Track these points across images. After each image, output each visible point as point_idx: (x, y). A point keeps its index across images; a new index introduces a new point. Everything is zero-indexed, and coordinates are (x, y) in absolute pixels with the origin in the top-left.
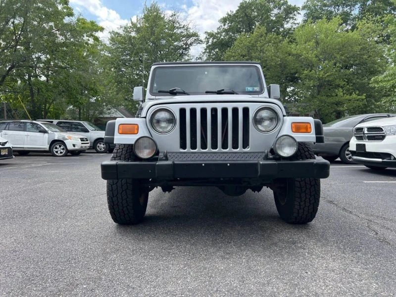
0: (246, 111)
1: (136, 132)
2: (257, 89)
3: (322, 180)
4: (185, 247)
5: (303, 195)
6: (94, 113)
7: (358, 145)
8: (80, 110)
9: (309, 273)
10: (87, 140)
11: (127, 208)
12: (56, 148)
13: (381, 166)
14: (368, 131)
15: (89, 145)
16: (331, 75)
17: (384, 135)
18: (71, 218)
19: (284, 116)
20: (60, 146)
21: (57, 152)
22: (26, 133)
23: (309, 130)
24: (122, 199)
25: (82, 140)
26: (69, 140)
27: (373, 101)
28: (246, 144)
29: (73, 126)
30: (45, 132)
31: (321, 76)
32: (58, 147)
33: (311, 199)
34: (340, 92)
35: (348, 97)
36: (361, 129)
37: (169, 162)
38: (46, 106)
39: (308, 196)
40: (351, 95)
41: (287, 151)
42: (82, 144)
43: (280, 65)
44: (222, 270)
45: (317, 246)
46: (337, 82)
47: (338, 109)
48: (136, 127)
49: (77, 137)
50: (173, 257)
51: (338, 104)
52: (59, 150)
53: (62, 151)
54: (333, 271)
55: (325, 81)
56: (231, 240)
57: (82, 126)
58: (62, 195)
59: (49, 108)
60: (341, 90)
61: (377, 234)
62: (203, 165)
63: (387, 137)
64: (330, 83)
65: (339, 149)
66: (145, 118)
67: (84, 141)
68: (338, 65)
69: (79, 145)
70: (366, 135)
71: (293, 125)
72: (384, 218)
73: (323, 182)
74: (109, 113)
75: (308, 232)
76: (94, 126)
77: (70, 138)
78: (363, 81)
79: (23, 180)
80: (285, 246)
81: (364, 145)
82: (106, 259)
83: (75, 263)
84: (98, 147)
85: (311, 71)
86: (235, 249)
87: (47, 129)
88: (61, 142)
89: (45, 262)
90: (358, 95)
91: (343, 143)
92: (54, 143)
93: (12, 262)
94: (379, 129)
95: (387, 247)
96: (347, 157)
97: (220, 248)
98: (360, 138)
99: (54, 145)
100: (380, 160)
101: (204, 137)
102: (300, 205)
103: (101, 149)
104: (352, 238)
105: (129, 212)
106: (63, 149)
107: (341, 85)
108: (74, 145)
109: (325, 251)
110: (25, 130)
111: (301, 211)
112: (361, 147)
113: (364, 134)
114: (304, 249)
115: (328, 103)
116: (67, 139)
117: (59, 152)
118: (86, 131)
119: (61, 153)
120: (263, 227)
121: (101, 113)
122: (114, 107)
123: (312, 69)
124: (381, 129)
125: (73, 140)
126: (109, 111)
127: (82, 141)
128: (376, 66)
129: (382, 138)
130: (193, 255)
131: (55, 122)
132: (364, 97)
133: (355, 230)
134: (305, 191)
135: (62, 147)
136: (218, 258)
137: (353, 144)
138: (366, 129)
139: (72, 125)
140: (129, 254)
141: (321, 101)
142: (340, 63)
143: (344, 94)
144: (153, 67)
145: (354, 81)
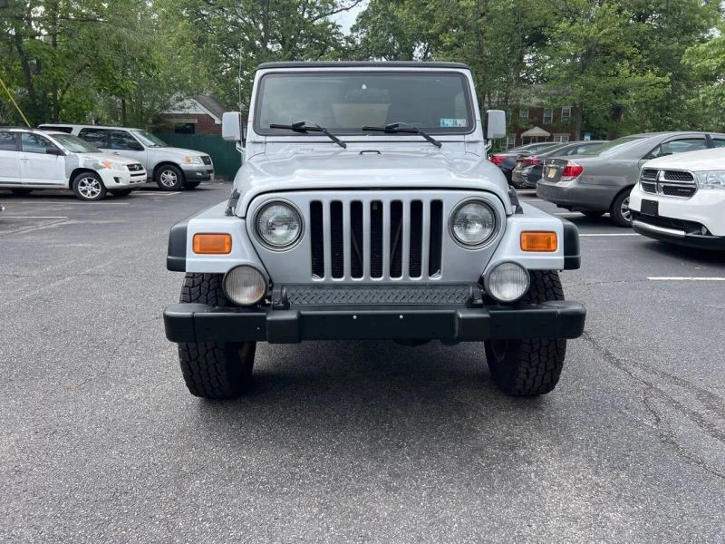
0: (437, 206)
1: (227, 250)
2: (462, 123)
3: (569, 342)
4: (322, 458)
5: (534, 357)
6: (153, 105)
7: (644, 202)
8: (123, 101)
9: (534, 526)
10: (141, 169)
11: (217, 379)
12: (83, 184)
13: (682, 244)
14: (666, 177)
15: (145, 177)
16: (610, 33)
17: (694, 187)
18: (116, 380)
19: (508, 216)
20: (90, 181)
21: (85, 192)
22: (21, 155)
23: (553, 247)
24: (207, 364)
25: (131, 168)
26: (107, 169)
27: (684, 86)
28: (434, 267)
29: (112, 138)
30: (59, 153)
31: (591, 34)
32: (86, 182)
33: (548, 364)
34: (624, 68)
35: (639, 78)
36: (652, 172)
37: (290, 315)
38: (55, 95)
39: (543, 359)
40: (644, 75)
41: (510, 291)
42: (132, 175)
43: (514, 11)
44: (385, 519)
45: (552, 456)
46: (621, 47)
47: (618, 102)
48: (227, 240)
49: (121, 163)
50: (301, 487)
51: (619, 91)
52: (89, 189)
53: (94, 190)
54: (575, 520)
55: (597, 45)
56: (404, 441)
57: (131, 138)
58: (98, 314)
59: (61, 99)
60: (627, 63)
61: (658, 420)
62: (355, 317)
63: (699, 193)
64: (606, 50)
65: (611, 197)
66: (245, 218)
67: (135, 170)
68: (625, 12)
69: (126, 179)
70: (662, 185)
71: (524, 238)
72: (675, 378)
73: (571, 344)
74: (182, 107)
75: (539, 418)
76: (152, 136)
77: (108, 165)
78: (670, 47)
79: (25, 271)
80: (497, 455)
81: (656, 204)
82: (181, 491)
83: (127, 503)
84: (164, 179)
85: (572, 24)
86: (409, 464)
87: (61, 147)
88: (92, 174)
89: (72, 502)
90: (658, 75)
91: (619, 189)
92: (77, 174)
93: (14, 503)
94: (687, 176)
95: (673, 457)
96: (623, 214)
97: (383, 462)
98: (649, 188)
99: (78, 177)
100: (682, 233)
101: (358, 252)
102: (528, 373)
103: (168, 183)
104: (615, 434)
105: (220, 384)
106: (97, 186)
107: (628, 53)
108: (117, 179)
109: (565, 469)
110: (19, 149)
111: (529, 382)
112: (650, 206)
113: (658, 181)
114: (530, 463)
115: (600, 90)
116: (101, 168)
117: (89, 192)
118: (138, 148)
119: (93, 193)
120: (462, 404)
121: (165, 108)
122: (190, 95)
123: (575, 21)
124: (690, 174)
125: (114, 167)
126: (180, 104)
127: (131, 170)
128: (697, 16)
129: (690, 192)
130: (336, 480)
131: (77, 129)
132: (667, 79)
133: (620, 412)
134: (538, 350)
135: (94, 183)
136: (379, 488)
137: (637, 197)
138: (662, 173)
139: (109, 136)
140: (223, 478)
141: (587, 87)
142: (629, 8)
143: (631, 72)
144: (259, 73)
145: (654, 46)
